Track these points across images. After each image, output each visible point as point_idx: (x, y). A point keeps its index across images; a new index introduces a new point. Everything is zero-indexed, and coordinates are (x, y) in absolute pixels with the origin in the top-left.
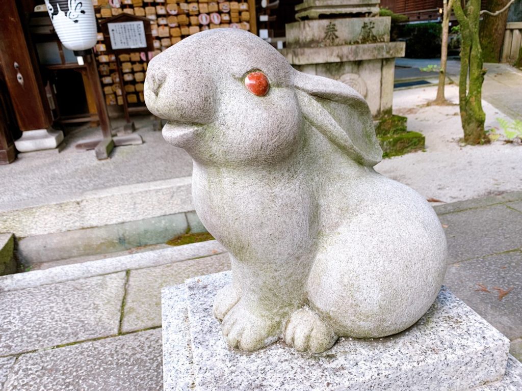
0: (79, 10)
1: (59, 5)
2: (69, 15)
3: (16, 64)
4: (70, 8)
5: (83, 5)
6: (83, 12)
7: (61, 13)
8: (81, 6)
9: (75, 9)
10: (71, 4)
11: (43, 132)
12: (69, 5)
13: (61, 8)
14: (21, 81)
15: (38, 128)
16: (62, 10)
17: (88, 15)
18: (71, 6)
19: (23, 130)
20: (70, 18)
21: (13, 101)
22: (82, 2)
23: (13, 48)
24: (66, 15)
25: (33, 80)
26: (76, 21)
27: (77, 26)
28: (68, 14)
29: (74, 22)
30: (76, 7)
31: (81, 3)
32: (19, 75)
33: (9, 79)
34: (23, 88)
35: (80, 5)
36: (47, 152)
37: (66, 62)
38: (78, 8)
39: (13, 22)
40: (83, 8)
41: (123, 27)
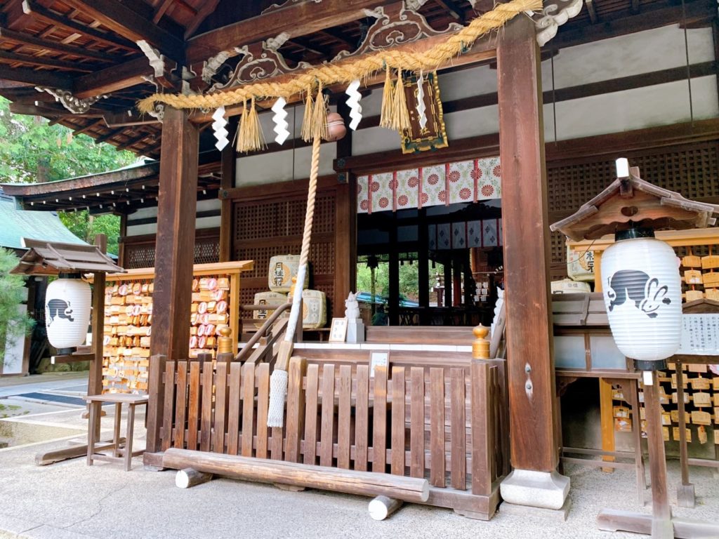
0: (660, 297)
1: (628, 289)
2: (643, 306)
3: (528, 367)
4: (646, 294)
5: (669, 290)
6: (667, 301)
7: (629, 303)
8: (666, 292)
9: (655, 297)
10: (649, 288)
11: (544, 476)
12: (646, 290)
13: (629, 294)
14: (529, 392)
15: (539, 468)
16: (631, 298)
17: (675, 305)
18: (649, 293)
19: (515, 467)
20: (643, 310)
21: (511, 419)
22: (668, 286)
23: (529, 344)
24: (637, 306)
25: (547, 392)
26: (654, 315)
27: (652, 323)
28: (641, 304)
29: (648, 317)
30: (658, 292)
31: (666, 288)
32: (529, 383)
33: (513, 386)
34: (530, 403)
35: (664, 290)
36: (545, 512)
37: (592, 369)
38: (660, 294)
39: (537, 308)
40: (667, 296)
41: (699, 321)
